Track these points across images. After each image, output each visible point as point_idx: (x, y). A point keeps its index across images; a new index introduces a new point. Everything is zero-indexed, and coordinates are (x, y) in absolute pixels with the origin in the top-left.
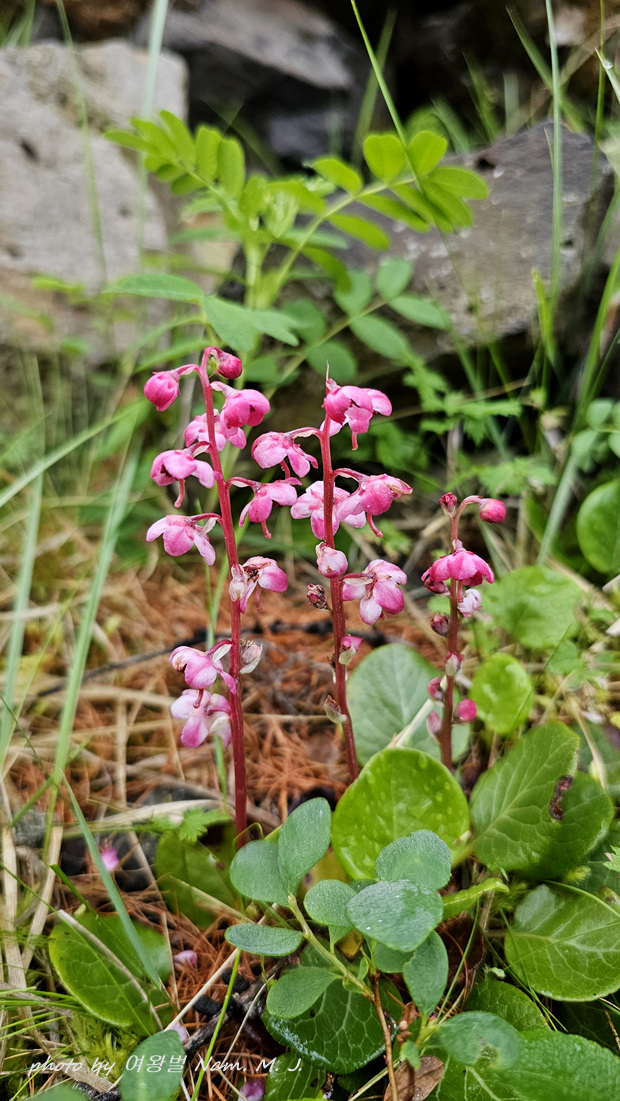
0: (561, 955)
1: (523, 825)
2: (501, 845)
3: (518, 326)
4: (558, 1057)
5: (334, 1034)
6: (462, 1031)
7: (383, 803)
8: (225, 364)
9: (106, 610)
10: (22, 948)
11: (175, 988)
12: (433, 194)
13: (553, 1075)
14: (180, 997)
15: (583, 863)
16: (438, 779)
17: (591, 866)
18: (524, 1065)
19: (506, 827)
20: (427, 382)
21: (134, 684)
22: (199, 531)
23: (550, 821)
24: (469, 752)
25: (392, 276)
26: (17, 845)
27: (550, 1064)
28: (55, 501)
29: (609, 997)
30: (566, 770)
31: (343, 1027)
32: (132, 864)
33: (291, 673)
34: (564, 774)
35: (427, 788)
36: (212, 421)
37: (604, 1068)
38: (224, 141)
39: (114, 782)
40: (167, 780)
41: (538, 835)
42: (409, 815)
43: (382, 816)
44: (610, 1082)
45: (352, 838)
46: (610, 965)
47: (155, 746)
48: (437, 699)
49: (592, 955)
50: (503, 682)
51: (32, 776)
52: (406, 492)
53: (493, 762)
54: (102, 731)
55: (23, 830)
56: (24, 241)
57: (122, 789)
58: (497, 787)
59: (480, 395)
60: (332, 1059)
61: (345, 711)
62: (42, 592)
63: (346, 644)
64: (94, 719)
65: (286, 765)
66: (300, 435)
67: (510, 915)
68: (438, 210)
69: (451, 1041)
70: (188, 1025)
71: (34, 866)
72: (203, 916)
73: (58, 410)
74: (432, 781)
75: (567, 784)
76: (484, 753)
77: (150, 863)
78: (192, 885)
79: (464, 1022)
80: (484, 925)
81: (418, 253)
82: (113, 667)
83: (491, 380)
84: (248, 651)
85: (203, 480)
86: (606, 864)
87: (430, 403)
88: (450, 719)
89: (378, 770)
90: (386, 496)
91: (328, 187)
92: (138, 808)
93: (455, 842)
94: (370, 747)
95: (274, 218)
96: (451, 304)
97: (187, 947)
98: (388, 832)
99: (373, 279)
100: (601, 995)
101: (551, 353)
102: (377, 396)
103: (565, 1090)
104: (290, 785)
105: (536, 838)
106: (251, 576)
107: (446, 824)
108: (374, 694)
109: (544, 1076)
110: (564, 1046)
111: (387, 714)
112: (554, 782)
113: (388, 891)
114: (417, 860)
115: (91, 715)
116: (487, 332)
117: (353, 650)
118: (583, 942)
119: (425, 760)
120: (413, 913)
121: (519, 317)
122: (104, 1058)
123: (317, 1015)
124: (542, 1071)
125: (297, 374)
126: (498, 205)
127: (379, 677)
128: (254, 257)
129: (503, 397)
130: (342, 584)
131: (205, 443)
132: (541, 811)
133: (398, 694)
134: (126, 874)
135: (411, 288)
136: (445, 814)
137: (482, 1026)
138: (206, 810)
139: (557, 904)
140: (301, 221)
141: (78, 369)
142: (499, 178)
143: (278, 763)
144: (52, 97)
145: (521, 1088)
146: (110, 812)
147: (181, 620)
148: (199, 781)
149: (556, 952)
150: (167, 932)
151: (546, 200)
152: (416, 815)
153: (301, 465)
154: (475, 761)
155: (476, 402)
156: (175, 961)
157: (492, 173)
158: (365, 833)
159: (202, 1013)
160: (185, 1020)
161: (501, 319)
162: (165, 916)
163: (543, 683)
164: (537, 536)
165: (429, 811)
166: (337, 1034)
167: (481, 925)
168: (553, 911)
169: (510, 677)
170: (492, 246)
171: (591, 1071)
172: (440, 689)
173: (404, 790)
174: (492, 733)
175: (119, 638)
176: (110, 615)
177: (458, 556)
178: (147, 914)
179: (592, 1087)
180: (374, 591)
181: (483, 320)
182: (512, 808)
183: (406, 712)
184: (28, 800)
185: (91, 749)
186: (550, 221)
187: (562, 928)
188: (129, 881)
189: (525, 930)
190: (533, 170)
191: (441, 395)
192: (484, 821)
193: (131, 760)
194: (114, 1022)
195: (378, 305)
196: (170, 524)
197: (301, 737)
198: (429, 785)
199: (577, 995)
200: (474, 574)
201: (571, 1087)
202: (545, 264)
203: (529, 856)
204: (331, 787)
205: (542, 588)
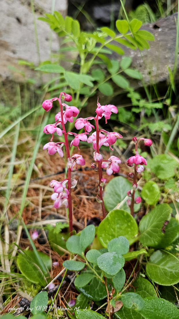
0: (162, 271)
1: (153, 233)
2: (147, 238)
3: (163, 79)
4: (156, 305)
5: (95, 290)
6: (128, 298)
7: (113, 225)
8: (67, 97)
9: (38, 161)
10: (9, 260)
11: (52, 272)
12: (137, 38)
13: (154, 310)
14: (53, 275)
15: (171, 245)
16: (129, 219)
17: (173, 246)
18: (146, 307)
19: (149, 233)
20: (134, 96)
21: (45, 184)
22: (59, 147)
23: (161, 233)
24: (141, 209)
25: (125, 62)
26: (10, 230)
27: (154, 307)
28: (24, 129)
29: (175, 285)
30: (167, 219)
31: (98, 288)
32: (42, 236)
33: (90, 183)
34: (166, 220)
35: (126, 221)
36: (62, 114)
37: (170, 308)
38: (74, 21)
39: (38, 212)
40: (52, 213)
41: (158, 237)
42: (120, 228)
43: (112, 228)
44: (171, 312)
45: (103, 234)
46: (176, 276)
47: (50, 202)
48: (130, 196)
49: (171, 272)
50: (151, 189)
51: (15, 209)
52: (121, 137)
53: (147, 212)
54: (35, 197)
55: (12, 225)
56: (17, 49)
57: (40, 215)
58: (147, 221)
59: (150, 101)
60: (94, 297)
61: (102, 199)
62: (20, 155)
63: (102, 180)
64: (34, 193)
65: (87, 210)
66: (89, 119)
67: (148, 258)
68: (139, 43)
69: (124, 301)
70: (55, 283)
71: (14, 236)
72: (61, 253)
73: (26, 100)
74: (127, 219)
75: (167, 223)
76: (145, 209)
77: (47, 236)
78: (57, 244)
79: (129, 295)
80: (140, 261)
81: (134, 55)
82: (39, 179)
83: (154, 97)
84: (73, 182)
85: (58, 134)
86: (176, 249)
87: (135, 103)
88: (133, 202)
89: (112, 215)
90: (114, 139)
91: (106, 35)
92: (44, 220)
93: (133, 237)
94: (111, 206)
95: (89, 45)
96: (143, 71)
97: (56, 261)
98: (114, 233)
99: (120, 63)
100: (172, 284)
101: (173, 87)
102: (113, 108)
103: (157, 315)
104: (88, 216)
105: (157, 237)
106: (74, 160)
107: (131, 232)
108: (113, 191)
109: (152, 310)
110: (159, 301)
111: (117, 197)
112: (163, 222)
113: (109, 256)
114: (119, 245)
115: (33, 192)
116: (153, 80)
117: (104, 182)
118: (169, 268)
119: (126, 213)
120: (115, 264)
121: (164, 76)
122: (31, 291)
123: (90, 284)
124: (151, 309)
125: (95, 93)
126: (159, 40)
127: (115, 186)
128: (83, 57)
129: (157, 102)
130: (102, 163)
131: (60, 122)
132: (159, 230)
133: (120, 191)
134: (40, 239)
135: (131, 66)
136: (131, 229)
137: (134, 297)
138: (63, 223)
139: (163, 256)
140: (98, 45)
141: (32, 88)
142: (161, 31)
143: (85, 209)
144: (26, 3)
145: (144, 314)
146: (37, 221)
147: (59, 165)
148: (62, 213)
149: (161, 270)
150: (51, 256)
151: (174, 39)
152: (122, 228)
153: (89, 129)
154: (142, 212)
155: (149, 103)
156: (53, 264)
157: (158, 29)
158: (107, 233)
159: (59, 280)
160: (54, 282)
161: (158, 76)
162: (50, 252)
163: (164, 189)
164: (165, 145)
165: (126, 228)
166: (96, 290)
167: (140, 260)
168: (161, 258)
169: (153, 188)
170: (157, 53)
171: (166, 309)
172: (131, 193)
173: (119, 221)
174: (147, 204)
175: (42, 170)
176: (39, 163)
177: (136, 157)
178: (45, 250)
179: (165, 314)
180: (111, 166)
181: (152, 77)
182: (151, 227)
183: (122, 197)
184: (14, 216)
185: (32, 202)
186: (175, 45)
187: (163, 263)
188: (41, 241)
189: (152, 263)
190: (171, 29)
191: (138, 100)
192: (143, 230)
193: (43, 206)
194: (34, 282)
195: (121, 71)
196: (50, 145)
197: (92, 201)
198: (127, 220)
199: (165, 284)
200: (141, 162)
201: (159, 314)
202: (173, 60)
203: (155, 243)
204: (99, 217)
205: (166, 161)
